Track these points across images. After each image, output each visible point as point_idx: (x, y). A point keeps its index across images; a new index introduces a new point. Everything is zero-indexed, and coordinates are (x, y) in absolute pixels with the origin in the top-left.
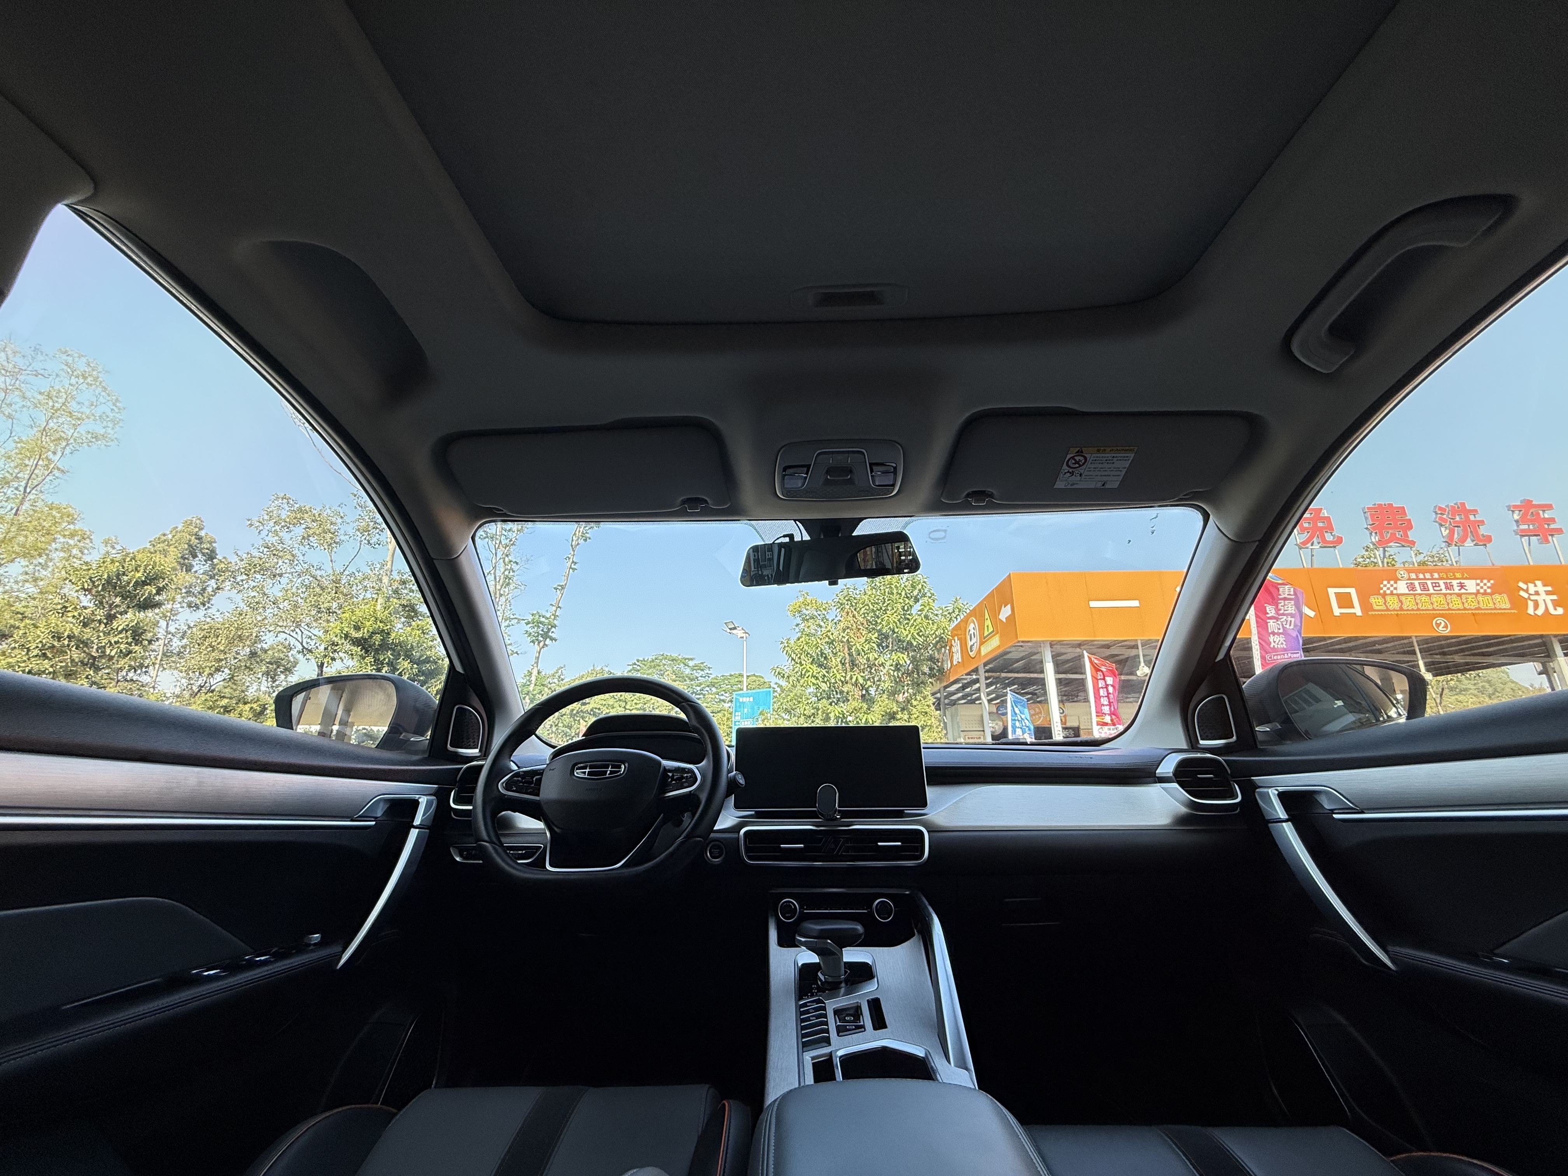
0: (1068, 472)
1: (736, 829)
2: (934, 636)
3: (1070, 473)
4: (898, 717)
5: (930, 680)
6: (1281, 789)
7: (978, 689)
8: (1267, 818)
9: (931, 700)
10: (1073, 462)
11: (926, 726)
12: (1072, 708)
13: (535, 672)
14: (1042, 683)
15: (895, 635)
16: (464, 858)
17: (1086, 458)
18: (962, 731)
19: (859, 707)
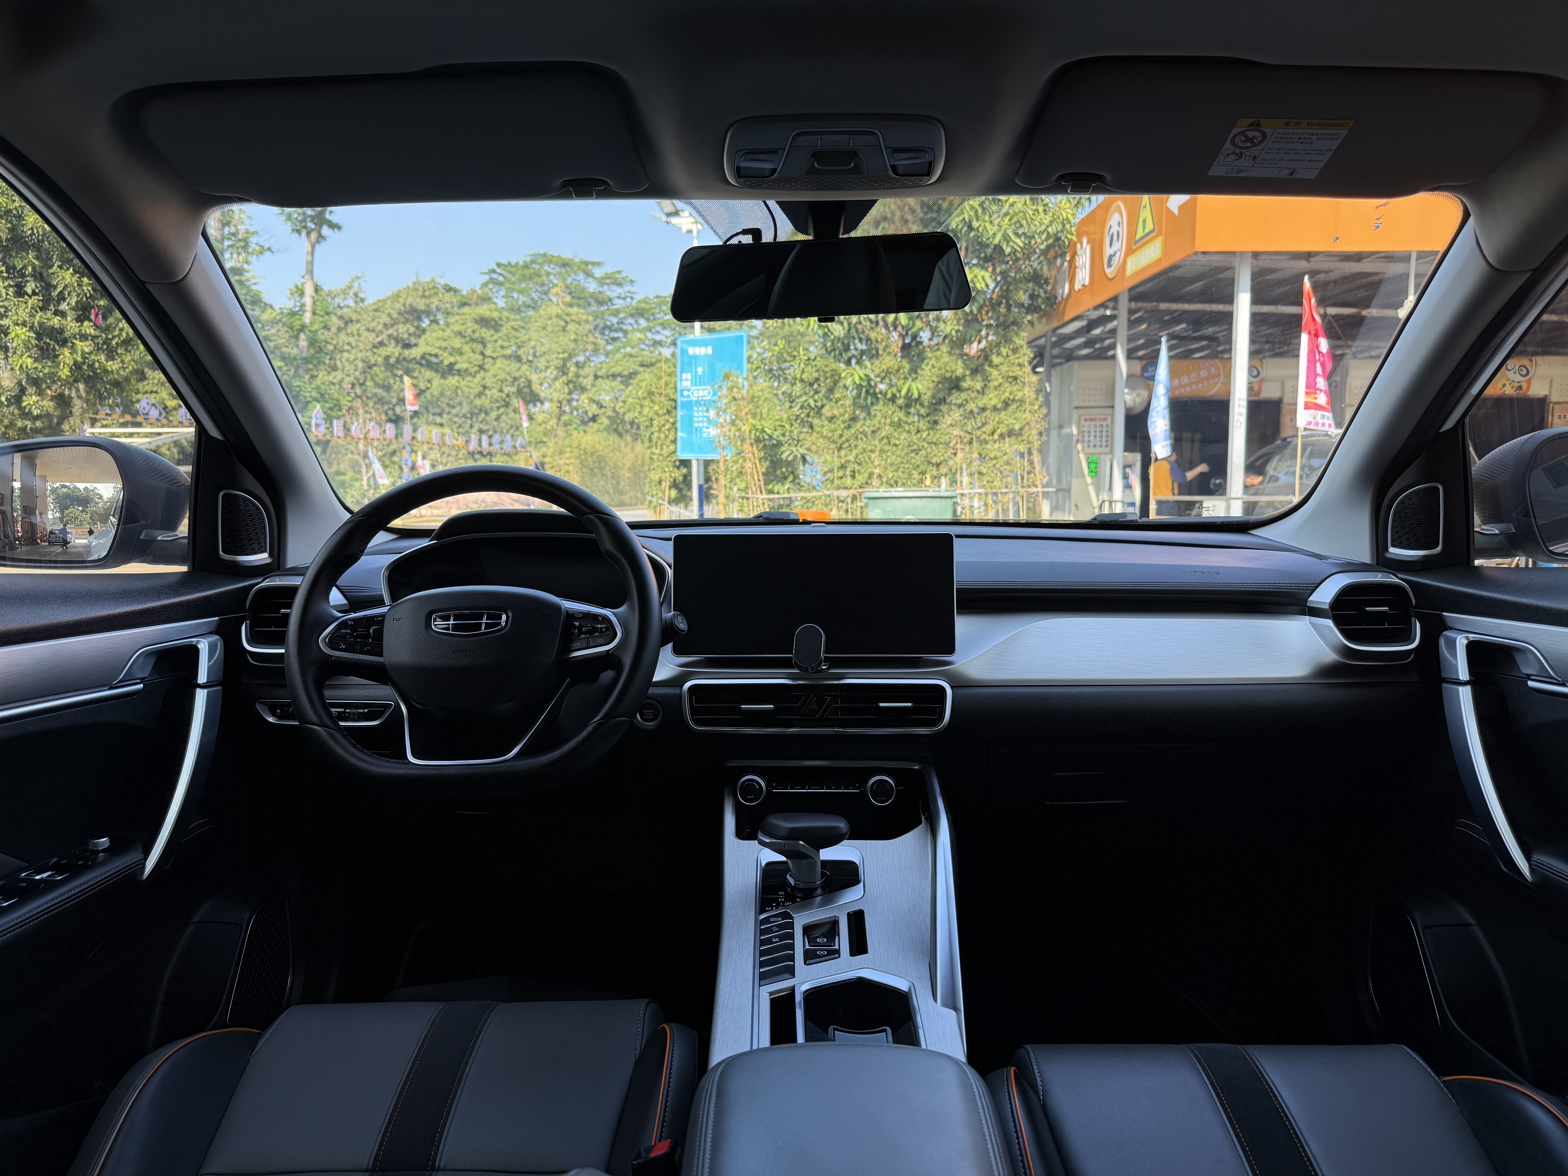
0: (1233, 153)
1: (677, 681)
2: (1044, 236)
3: (1237, 155)
4: (965, 385)
5: (1029, 317)
6: (1472, 636)
7: (1113, 332)
8: (1444, 675)
9: (1027, 354)
10: (1243, 138)
11: (1013, 400)
12: (1273, 368)
13: (309, 290)
14: (1227, 319)
15: (972, 234)
16: (280, 718)
17: (1264, 135)
18: (1076, 408)
19: (896, 368)
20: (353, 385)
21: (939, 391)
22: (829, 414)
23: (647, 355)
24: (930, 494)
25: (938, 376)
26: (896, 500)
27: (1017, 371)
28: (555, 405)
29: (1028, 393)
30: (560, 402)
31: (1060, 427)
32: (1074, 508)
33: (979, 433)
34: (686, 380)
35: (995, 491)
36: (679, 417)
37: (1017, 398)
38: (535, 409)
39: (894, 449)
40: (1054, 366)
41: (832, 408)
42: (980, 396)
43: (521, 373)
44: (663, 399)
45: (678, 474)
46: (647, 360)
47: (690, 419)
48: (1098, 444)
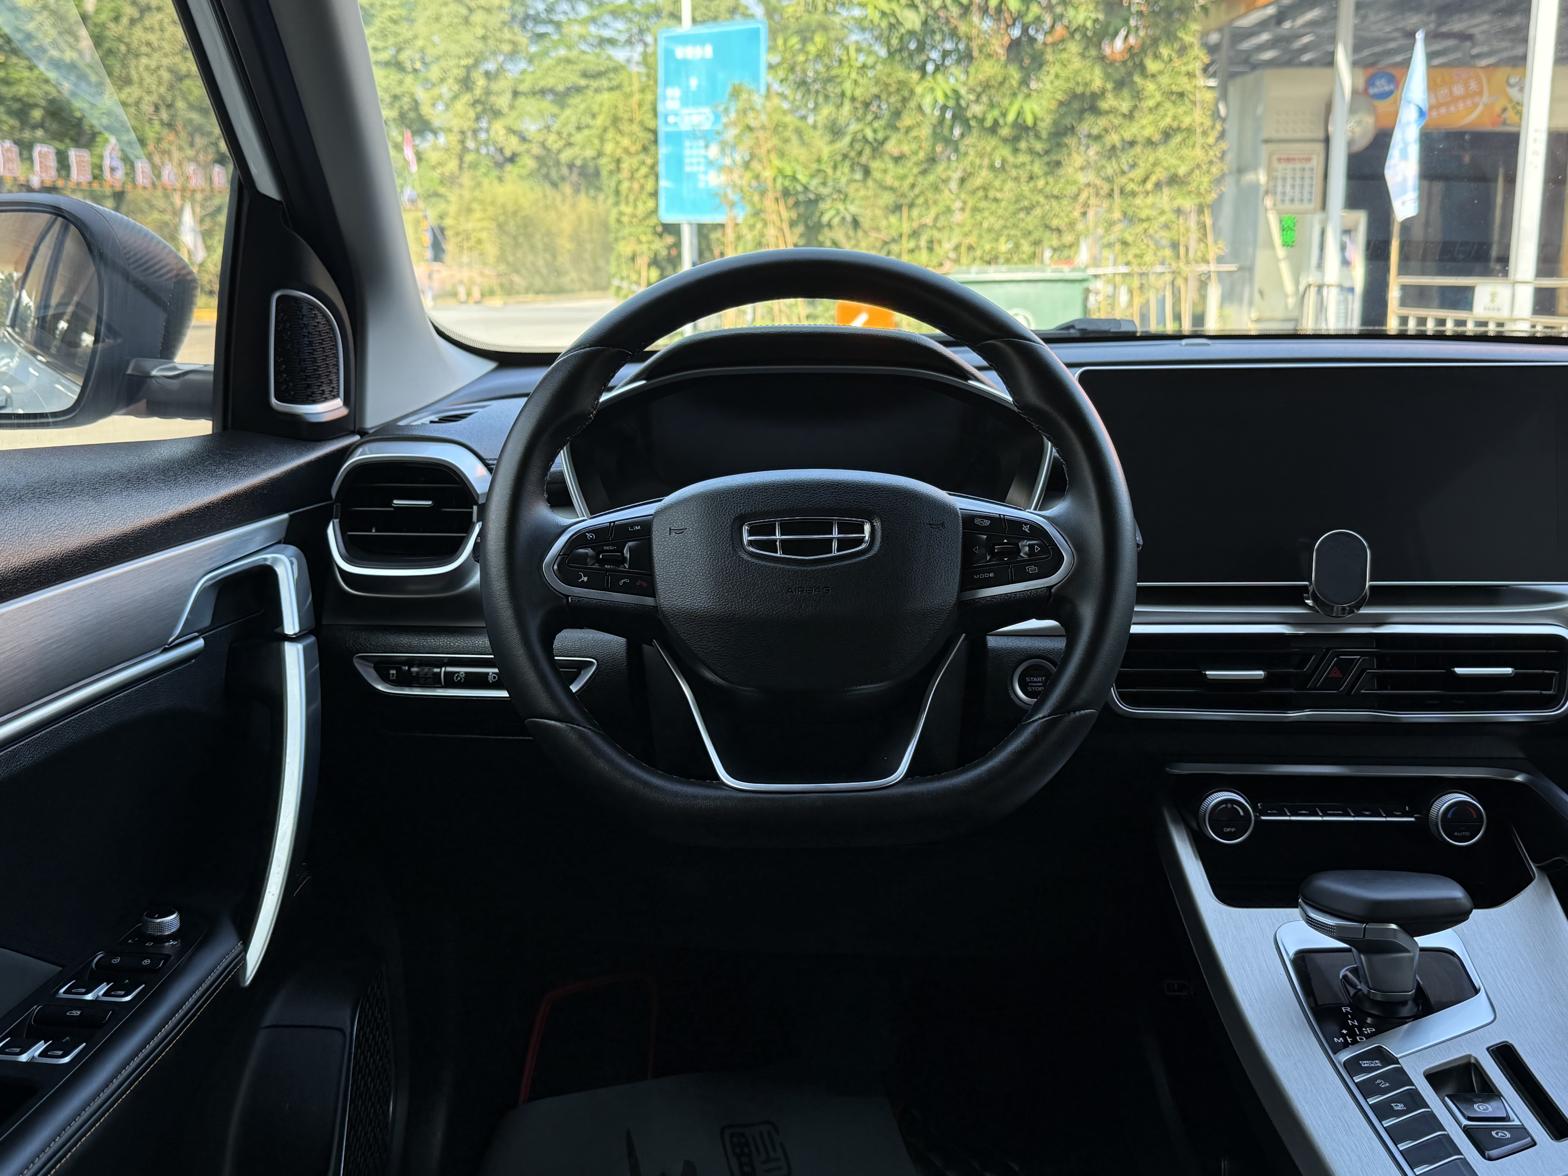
7: (1329, 20)
18: (1267, 141)
19: (1000, 79)
20: (157, 108)
21: (1063, 116)
22: (896, 152)
23: (592, 60)
24: (1048, 275)
25: (1065, 92)
26: (996, 286)
27: (1184, 84)
28: (454, 138)
29: (1198, 117)
30: (463, 133)
31: (1240, 171)
32: (1257, 296)
33: (1123, 180)
34: (673, 98)
35: (1144, 269)
36: (660, 156)
37: (1184, 126)
38: (426, 144)
39: (994, 206)
40: (1233, 75)
41: (900, 142)
42: (1127, 123)
43: (404, 88)
44: (635, 128)
45: (660, 246)
46: (592, 68)
47: (678, 161)
48: (1297, 196)
